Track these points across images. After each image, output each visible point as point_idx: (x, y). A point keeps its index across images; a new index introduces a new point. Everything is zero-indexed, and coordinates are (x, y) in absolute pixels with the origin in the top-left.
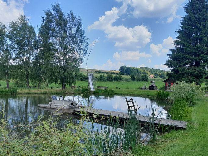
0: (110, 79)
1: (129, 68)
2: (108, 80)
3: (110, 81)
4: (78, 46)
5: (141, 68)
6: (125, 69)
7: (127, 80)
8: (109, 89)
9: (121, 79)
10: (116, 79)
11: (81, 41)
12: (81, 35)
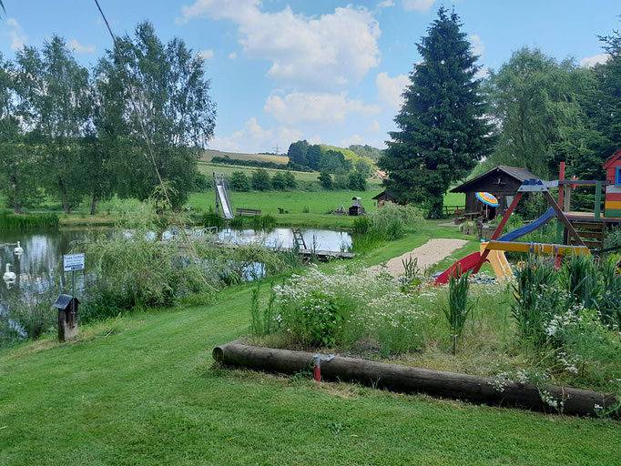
0: (260, 184)
1: (317, 147)
2: (254, 187)
3: (261, 189)
4: (192, 119)
5: (353, 148)
6: (305, 152)
7: (309, 187)
8: (263, 214)
9: (291, 184)
10: (279, 185)
11: (199, 107)
12: (199, 93)
